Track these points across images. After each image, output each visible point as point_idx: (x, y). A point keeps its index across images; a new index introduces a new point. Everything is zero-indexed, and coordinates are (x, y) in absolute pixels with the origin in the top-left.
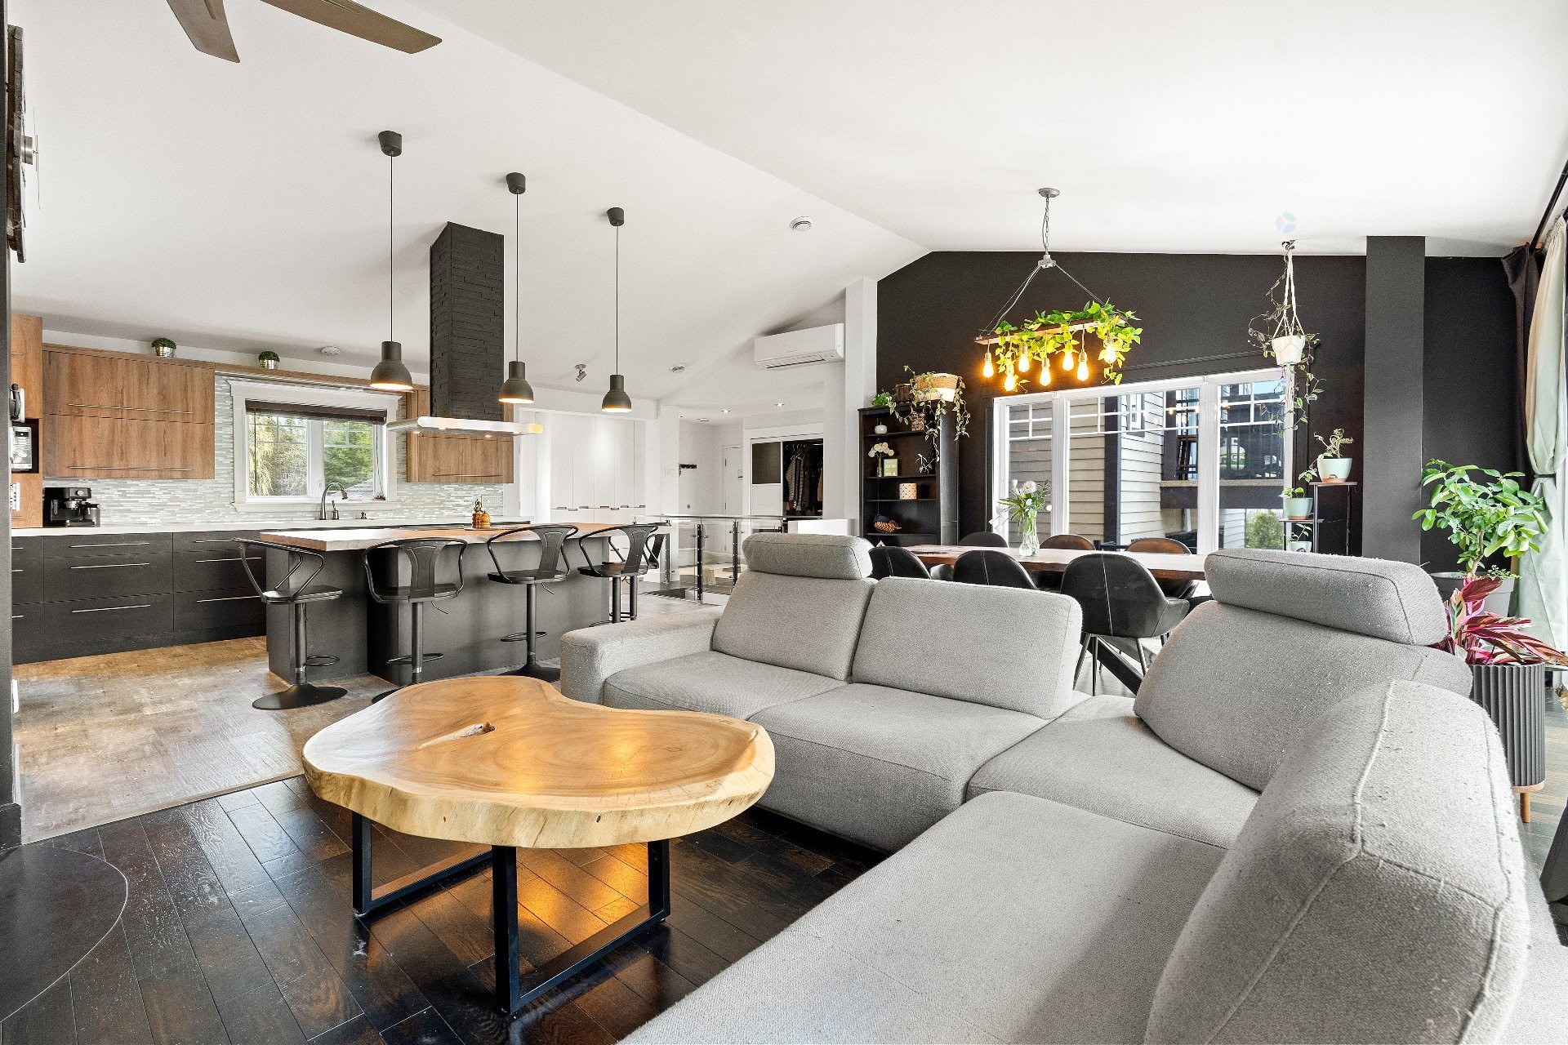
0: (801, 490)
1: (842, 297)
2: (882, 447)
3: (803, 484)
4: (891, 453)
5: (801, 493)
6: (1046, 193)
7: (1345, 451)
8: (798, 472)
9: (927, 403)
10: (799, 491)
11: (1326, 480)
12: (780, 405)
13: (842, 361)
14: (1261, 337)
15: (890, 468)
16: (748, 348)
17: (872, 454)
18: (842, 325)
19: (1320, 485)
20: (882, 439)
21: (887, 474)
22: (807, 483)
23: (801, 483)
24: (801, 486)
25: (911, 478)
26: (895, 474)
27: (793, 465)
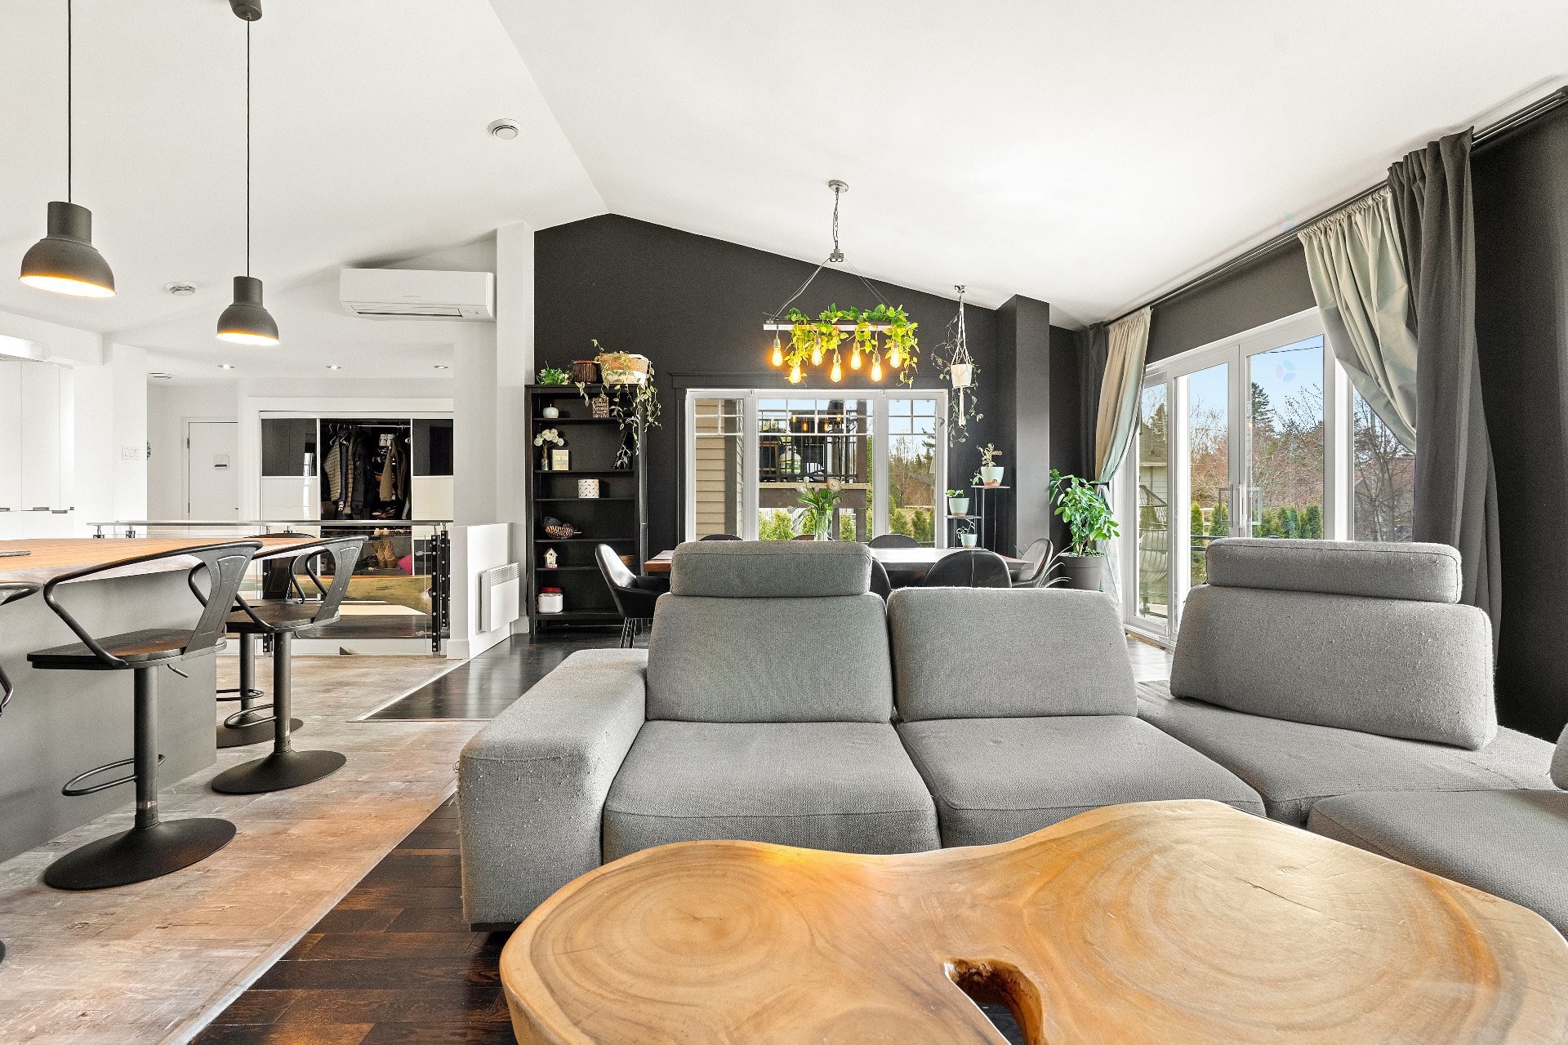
0: (351, 485)
1: (491, 239)
2: (550, 435)
3: (354, 478)
4: (561, 442)
5: (350, 490)
6: (836, 185)
7: (997, 461)
8: (344, 462)
9: (623, 386)
10: (347, 489)
11: (989, 484)
12: (334, 367)
13: (492, 322)
14: (940, 361)
15: (561, 460)
16: (326, 280)
17: (539, 442)
18: (490, 276)
19: (986, 487)
20: (550, 424)
21: (556, 467)
22: (361, 479)
23: (350, 476)
24: (351, 481)
25: (593, 473)
26: (566, 468)
27: (336, 450)
